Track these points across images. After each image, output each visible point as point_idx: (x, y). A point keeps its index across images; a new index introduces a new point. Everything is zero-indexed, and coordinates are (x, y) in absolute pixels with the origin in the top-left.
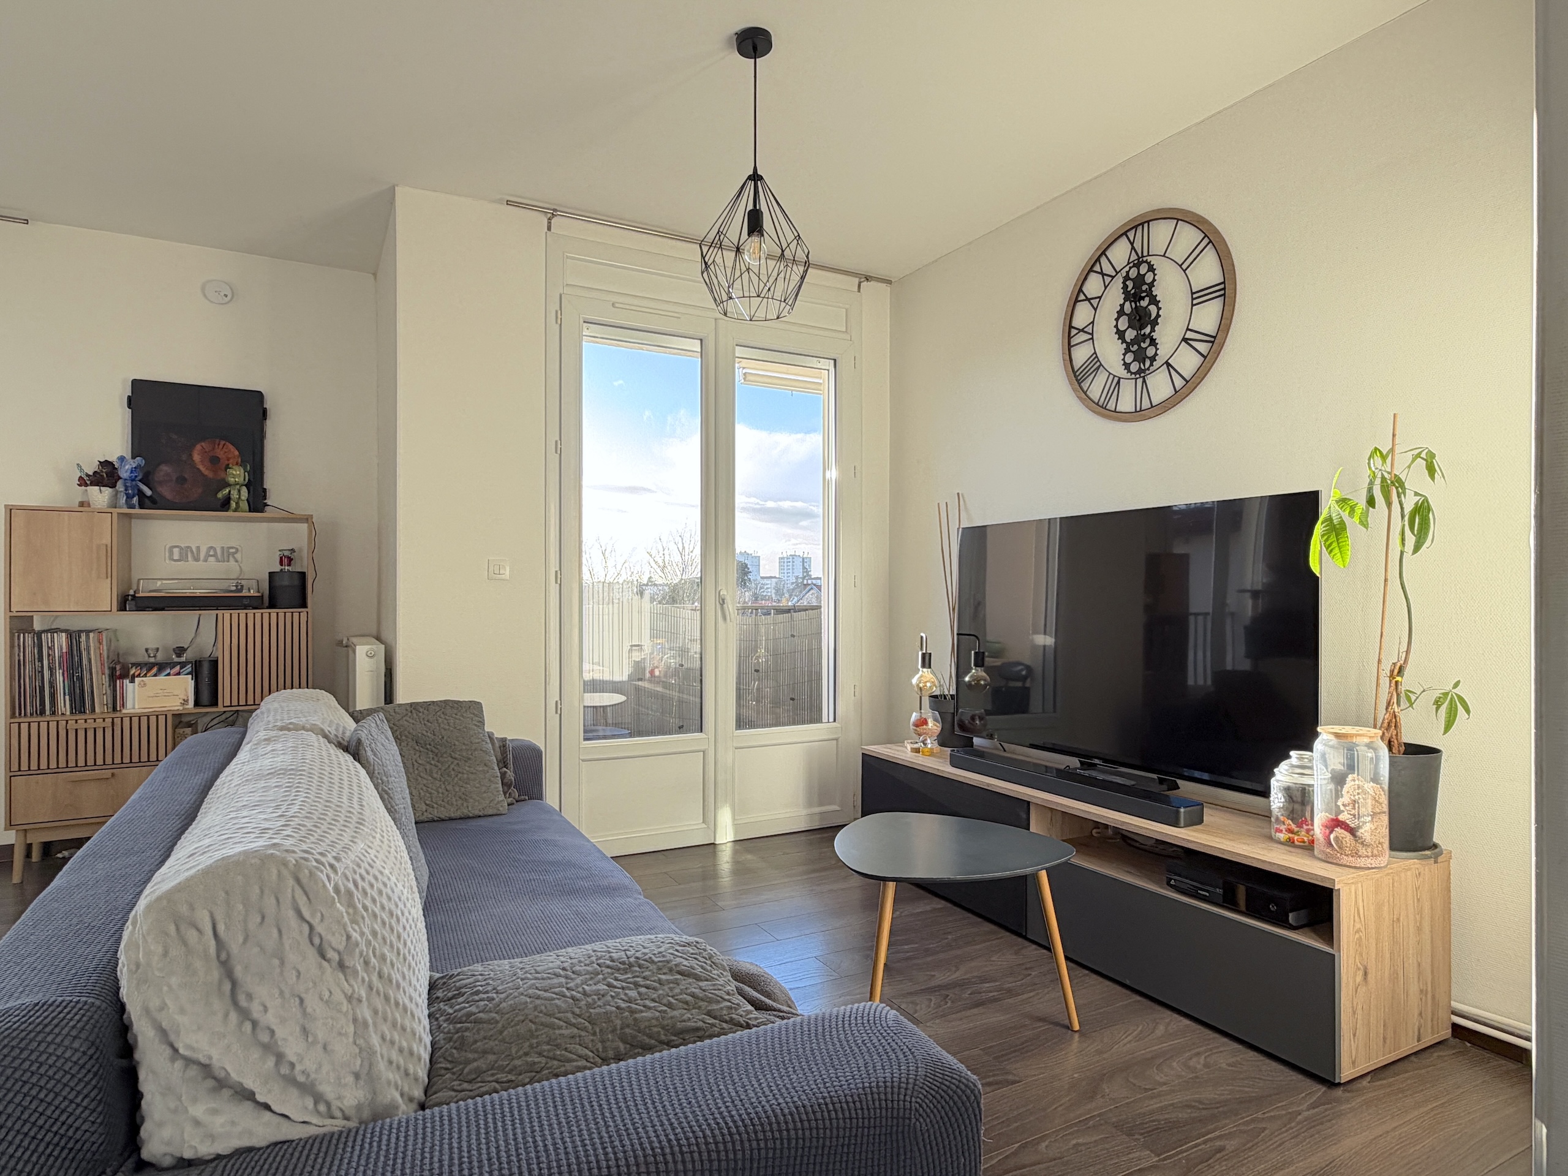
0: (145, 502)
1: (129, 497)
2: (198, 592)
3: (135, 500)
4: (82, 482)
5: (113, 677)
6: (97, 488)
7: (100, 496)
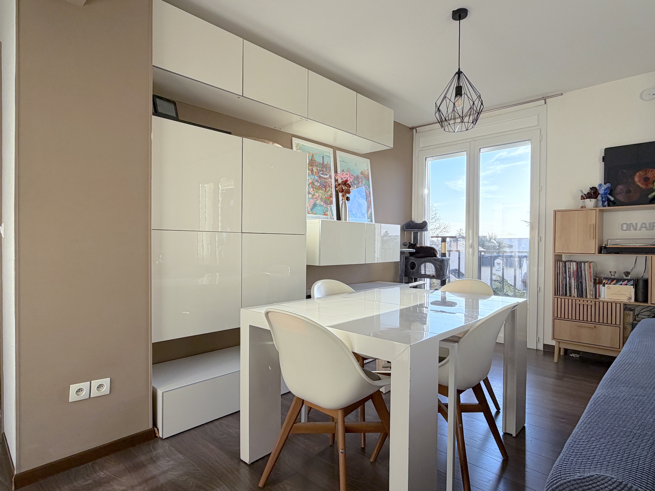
0: (611, 203)
1: (603, 202)
2: (637, 245)
3: (606, 203)
4: (583, 198)
5: (595, 283)
6: (589, 199)
7: (590, 203)
